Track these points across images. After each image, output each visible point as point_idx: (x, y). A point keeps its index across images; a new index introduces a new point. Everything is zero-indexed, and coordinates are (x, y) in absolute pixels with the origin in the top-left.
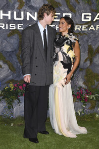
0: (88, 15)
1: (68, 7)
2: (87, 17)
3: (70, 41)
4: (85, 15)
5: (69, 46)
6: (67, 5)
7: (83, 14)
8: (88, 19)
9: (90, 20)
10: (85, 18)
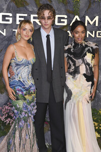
0: (64, 18)
1: (37, 7)
2: (62, 20)
3: (92, 48)
4: (59, 18)
5: (92, 55)
6: (36, 4)
7: (57, 16)
8: (64, 22)
9: (65, 24)
10: (59, 22)
